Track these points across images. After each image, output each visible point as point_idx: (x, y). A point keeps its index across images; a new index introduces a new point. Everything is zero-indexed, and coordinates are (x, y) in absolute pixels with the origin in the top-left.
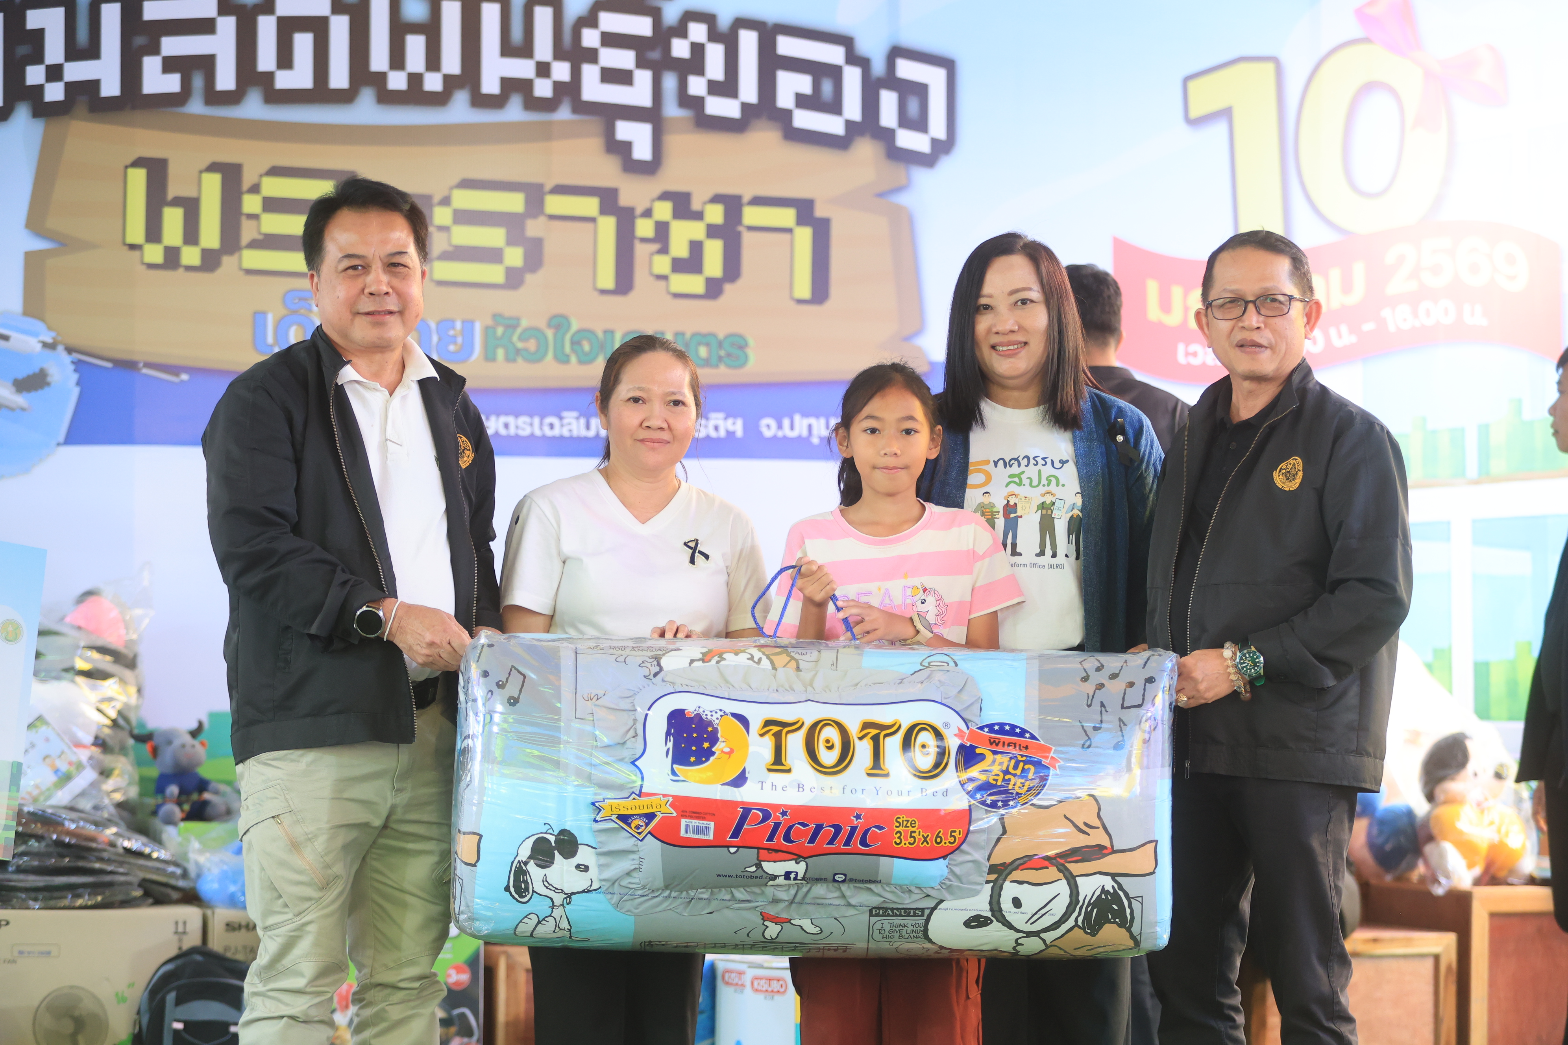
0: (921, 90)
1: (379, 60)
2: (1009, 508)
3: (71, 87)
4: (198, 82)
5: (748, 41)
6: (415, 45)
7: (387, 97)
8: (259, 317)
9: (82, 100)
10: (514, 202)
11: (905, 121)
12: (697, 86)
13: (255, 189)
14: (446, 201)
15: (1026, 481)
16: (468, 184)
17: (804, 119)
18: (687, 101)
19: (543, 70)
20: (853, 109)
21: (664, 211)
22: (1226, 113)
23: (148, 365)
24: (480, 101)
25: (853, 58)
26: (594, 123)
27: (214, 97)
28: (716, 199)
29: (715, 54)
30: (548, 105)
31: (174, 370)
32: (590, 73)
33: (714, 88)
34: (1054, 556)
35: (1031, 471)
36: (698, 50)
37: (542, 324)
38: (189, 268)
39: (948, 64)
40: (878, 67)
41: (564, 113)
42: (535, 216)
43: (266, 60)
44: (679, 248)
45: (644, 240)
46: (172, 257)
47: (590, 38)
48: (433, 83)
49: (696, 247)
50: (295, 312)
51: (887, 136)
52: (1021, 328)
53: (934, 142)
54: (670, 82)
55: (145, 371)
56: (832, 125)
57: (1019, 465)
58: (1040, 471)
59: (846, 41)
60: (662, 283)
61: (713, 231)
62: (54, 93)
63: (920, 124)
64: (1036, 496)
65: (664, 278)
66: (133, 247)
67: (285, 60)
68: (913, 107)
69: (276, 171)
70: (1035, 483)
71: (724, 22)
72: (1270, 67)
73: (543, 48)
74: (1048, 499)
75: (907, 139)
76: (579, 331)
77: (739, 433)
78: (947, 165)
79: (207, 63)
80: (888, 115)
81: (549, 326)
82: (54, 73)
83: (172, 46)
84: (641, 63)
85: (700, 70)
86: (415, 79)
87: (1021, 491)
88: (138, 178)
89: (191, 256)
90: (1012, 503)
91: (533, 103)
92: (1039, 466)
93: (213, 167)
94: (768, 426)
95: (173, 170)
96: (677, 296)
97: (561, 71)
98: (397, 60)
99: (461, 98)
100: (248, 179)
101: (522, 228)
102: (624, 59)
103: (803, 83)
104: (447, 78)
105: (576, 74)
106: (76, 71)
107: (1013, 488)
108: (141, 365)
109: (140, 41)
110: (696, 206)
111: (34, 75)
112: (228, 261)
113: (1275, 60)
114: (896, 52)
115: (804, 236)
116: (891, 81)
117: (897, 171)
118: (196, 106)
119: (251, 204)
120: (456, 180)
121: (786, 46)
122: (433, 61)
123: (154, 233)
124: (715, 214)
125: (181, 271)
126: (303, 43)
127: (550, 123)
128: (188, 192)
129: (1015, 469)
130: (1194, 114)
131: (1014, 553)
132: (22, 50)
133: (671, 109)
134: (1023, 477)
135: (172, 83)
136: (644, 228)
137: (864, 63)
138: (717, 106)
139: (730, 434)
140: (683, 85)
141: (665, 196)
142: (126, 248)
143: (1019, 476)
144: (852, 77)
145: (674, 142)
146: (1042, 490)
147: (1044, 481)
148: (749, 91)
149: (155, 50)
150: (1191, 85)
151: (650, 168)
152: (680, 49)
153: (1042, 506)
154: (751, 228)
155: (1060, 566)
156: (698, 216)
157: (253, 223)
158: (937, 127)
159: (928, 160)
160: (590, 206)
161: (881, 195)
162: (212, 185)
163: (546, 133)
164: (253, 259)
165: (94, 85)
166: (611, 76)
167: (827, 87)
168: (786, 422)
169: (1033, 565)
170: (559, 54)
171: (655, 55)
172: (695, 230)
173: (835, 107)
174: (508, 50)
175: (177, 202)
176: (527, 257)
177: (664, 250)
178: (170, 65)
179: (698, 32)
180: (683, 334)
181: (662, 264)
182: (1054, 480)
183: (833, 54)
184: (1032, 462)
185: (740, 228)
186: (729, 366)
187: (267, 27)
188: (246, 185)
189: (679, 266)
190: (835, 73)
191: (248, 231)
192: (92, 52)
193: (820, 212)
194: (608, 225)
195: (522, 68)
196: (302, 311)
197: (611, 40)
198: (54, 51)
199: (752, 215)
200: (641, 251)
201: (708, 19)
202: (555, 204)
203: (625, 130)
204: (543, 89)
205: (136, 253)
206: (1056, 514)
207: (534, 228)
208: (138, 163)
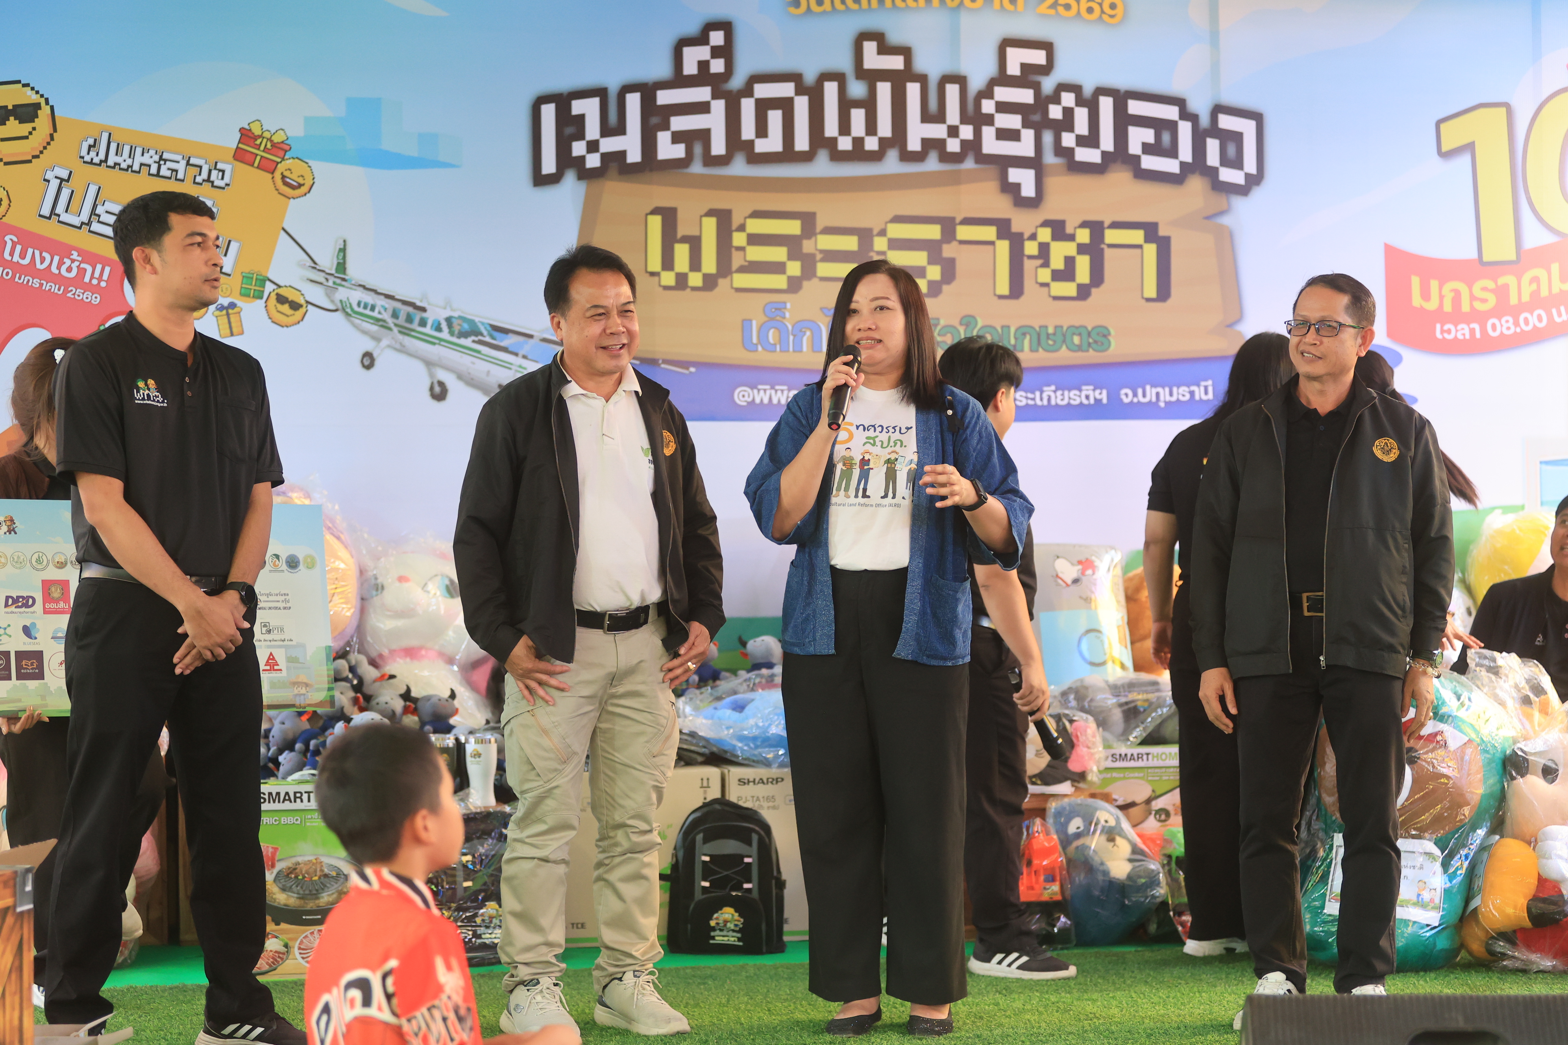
0: (1237, 137)
1: (831, 128)
2: (864, 462)
3: (604, 156)
4: (698, 149)
5: (1106, 105)
6: (858, 117)
7: (838, 156)
8: (746, 324)
9: (614, 166)
10: (933, 232)
11: (1225, 161)
12: (1068, 140)
13: (742, 228)
14: (883, 233)
15: (878, 444)
16: (898, 219)
17: (1149, 162)
18: (1061, 151)
19: (953, 131)
20: (1186, 153)
21: (1045, 234)
22: (1470, 147)
23: (666, 362)
24: (907, 156)
25: (1185, 115)
26: (992, 170)
27: (710, 161)
28: (1084, 225)
29: (1081, 116)
30: (956, 158)
31: (685, 364)
32: (988, 132)
33: (1082, 141)
34: (894, 497)
35: (884, 437)
36: (1068, 113)
37: (956, 322)
38: (695, 289)
39: (1258, 117)
40: (1205, 121)
41: (969, 164)
42: (949, 242)
43: (748, 131)
44: (1058, 263)
45: (1031, 257)
46: (682, 281)
47: (988, 107)
48: (872, 144)
49: (1070, 261)
50: (772, 319)
51: (1212, 173)
52: (877, 328)
53: (1248, 176)
54: (1048, 138)
55: (663, 366)
56: (1170, 166)
57: (875, 431)
58: (889, 437)
59: (1180, 102)
60: (1045, 289)
61: (1082, 249)
62: (593, 161)
63: (1237, 163)
64: (885, 454)
65: (1047, 285)
66: (653, 274)
67: (762, 130)
68: (1231, 150)
69: (757, 214)
70: (885, 445)
71: (1088, 90)
72: (1503, 110)
73: (953, 115)
74: (893, 456)
75: (1228, 175)
76: (982, 327)
77: (1105, 401)
78: (1257, 193)
79: (704, 135)
80: (1213, 157)
81: (961, 324)
82: (593, 146)
83: (679, 123)
84: (1026, 124)
85: (1071, 129)
86: (858, 142)
87: (877, 450)
88: (655, 223)
89: (695, 280)
90: (866, 458)
91: (946, 157)
92: (890, 434)
93: (710, 213)
94: (1126, 395)
95: (680, 215)
96: (1056, 298)
97: (967, 132)
98: (845, 127)
99: (892, 155)
100: (736, 221)
101: (940, 250)
102: (1013, 121)
103: (1148, 135)
104: (882, 140)
105: (978, 134)
106: (609, 145)
107: (868, 447)
108: (660, 362)
109: (654, 120)
110: (1069, 230)
111: (578, 148)
112: (722, 283)
113: (1507, 105)
114: (1218, 109)
115: (1151, 250)
116: (1214, 131)
117: (1220, 200)
118: (697, 168)
119: (739, 239)
120: (890, 217)
121: (1135, 107)
122: (871, 128)
123: (668, 263)
124: (1083, 236)
125: (688, 290)
126: (775, 118)
127: (959, 172)
128: (693, 232)
129: (871, 433)
130: (1445, 148)
131: (865, 496)
132: (569, 130)
133: (1050, 158)
134: (877, 440)
135: (679, 151)
136: (1031, 248)
137: (1193, 118)
138: (1085, 155)
139: (1098, 401)
140: (1058, 140)
141: (1046, 224)
142: (648, 275)
143: (874, 438)
144: (1185, 130)
145: (1053, 183)
146: (889, 450)
147: (892, 444)
148: (1107, 142)
149: (666, 127)
150: (1443, 126)
151: (1034, 203)
152: (1055, 112)
153: (888, 461)
154: (1111, 246)
155: (898, 505)
156: (1071, 238)
157: (741, 253)
158: (1250, 166)
159: (1243, 190)
160: (989, 233)
161: (1208, 218)
162: (710, 226)
163: (955, 179)
164: (741, 280)
165: (622, 154)
166: (1005, 135)
167: (1166, 137)
168: (1140, 391)
169: (878, 505)
170: (964, 120)
171: (1037, 117)
172: (1070, 248)
173: (1172, 152)
174: (926, 117)
175: (685, 239)
176: (943, 274)
177: (1046, 264)
178: (677, 137)
179: (1068, 99)
180: (1062, 327)
181: (1045, 275)
182: (899, 443)
183: (1170, 112)
184: (885, 430)
185: (1103, 246)
186: (1094, 350)
187: (748, 107)
188: (735, 225)
189: (1057, 276)
190: (1172, 126)
191: (737, 260)
192: (620, 130)
193: (1162, 232)
194: (1003, 246)
195: (938, 131)
196: (778, 318)
197: (1004, 107)
198: (592, 130)
199: (1112, 236)
200: (1029, 265)
201: (1076, 89)
202: (964, 232)
203: (1015, 175)
204: (953, 146)
205: (656, 279)
206: (898, 467)
207: (948, 251)
208: (655, 211)
